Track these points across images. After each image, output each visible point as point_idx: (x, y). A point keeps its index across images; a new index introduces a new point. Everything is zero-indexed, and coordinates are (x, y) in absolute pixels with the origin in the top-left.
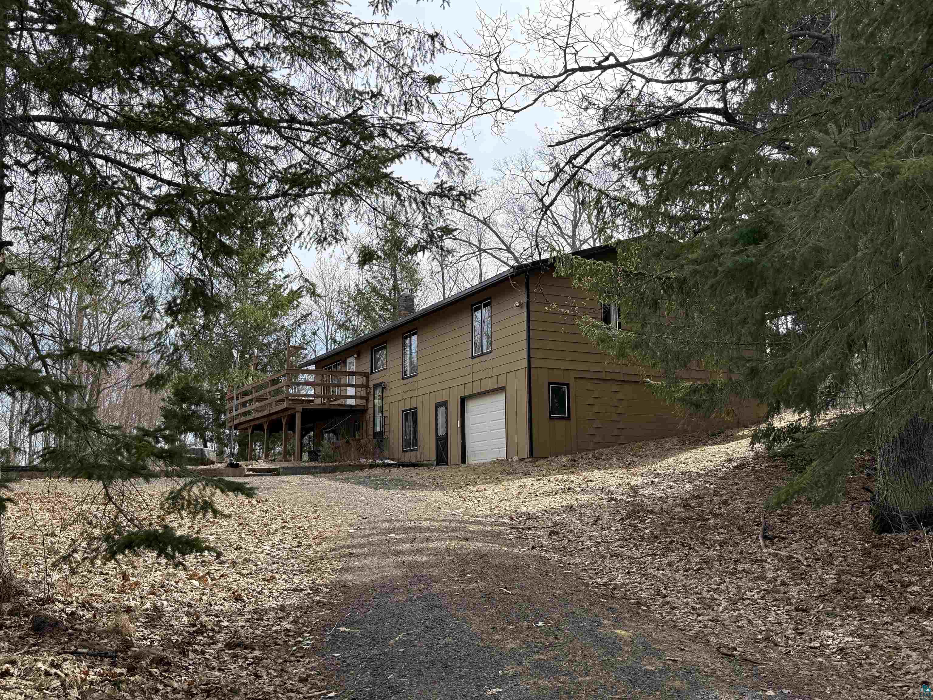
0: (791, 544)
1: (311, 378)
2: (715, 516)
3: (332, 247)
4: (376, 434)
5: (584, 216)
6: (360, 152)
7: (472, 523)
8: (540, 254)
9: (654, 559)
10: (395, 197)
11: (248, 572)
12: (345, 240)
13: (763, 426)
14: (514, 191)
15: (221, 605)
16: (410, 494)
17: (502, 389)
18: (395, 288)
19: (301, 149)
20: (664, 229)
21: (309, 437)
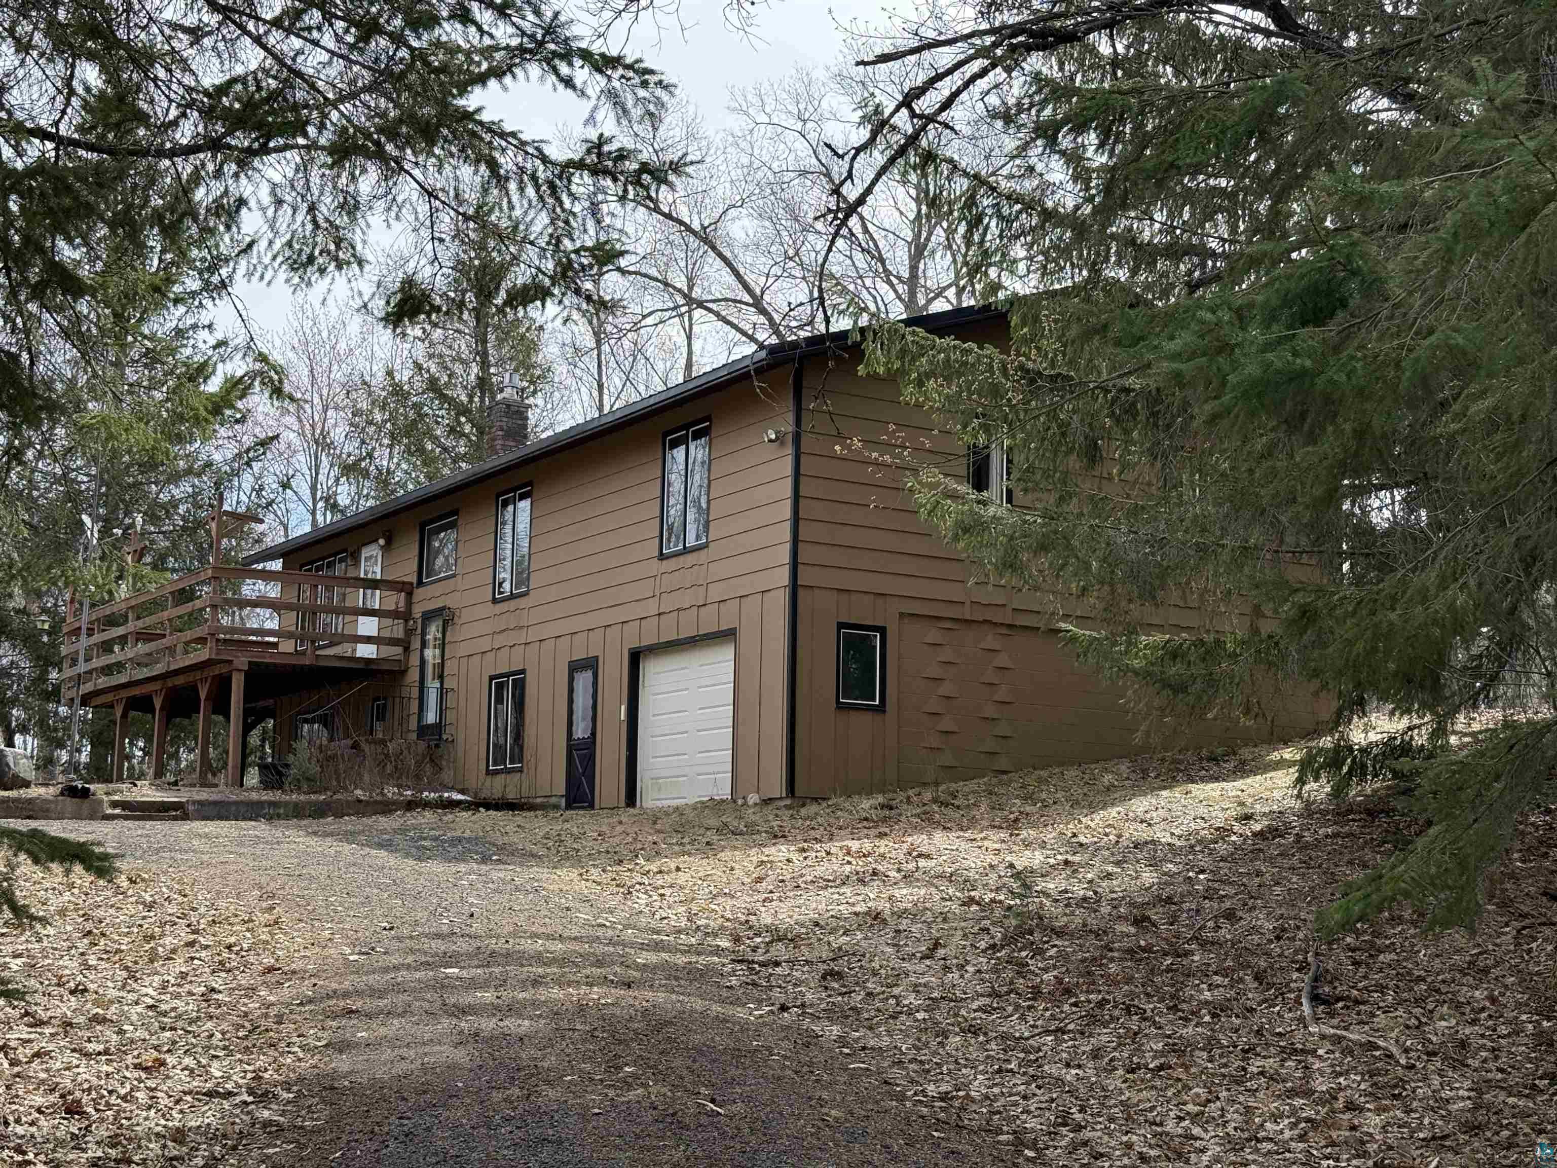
0: (1373, 1015)
1: (273, 591)
2: (1205, 944)
3: (328, 280)
4: (424, 730)
5: (939, 235)
6: (403, 53)
7: (643, 947)
8: (827, 321)
9: (1058, 1042)
10: (483, 168)
11: (101, 1048)
12: (361, 263)
13: (1327, 742)
14: (775, 166)
15: (32, 1124)
16: (499, 874)
17: (727, 635)
18: (483, 383)
19: (258, 40)
20: (1123, 275)
21: (265, 731)
